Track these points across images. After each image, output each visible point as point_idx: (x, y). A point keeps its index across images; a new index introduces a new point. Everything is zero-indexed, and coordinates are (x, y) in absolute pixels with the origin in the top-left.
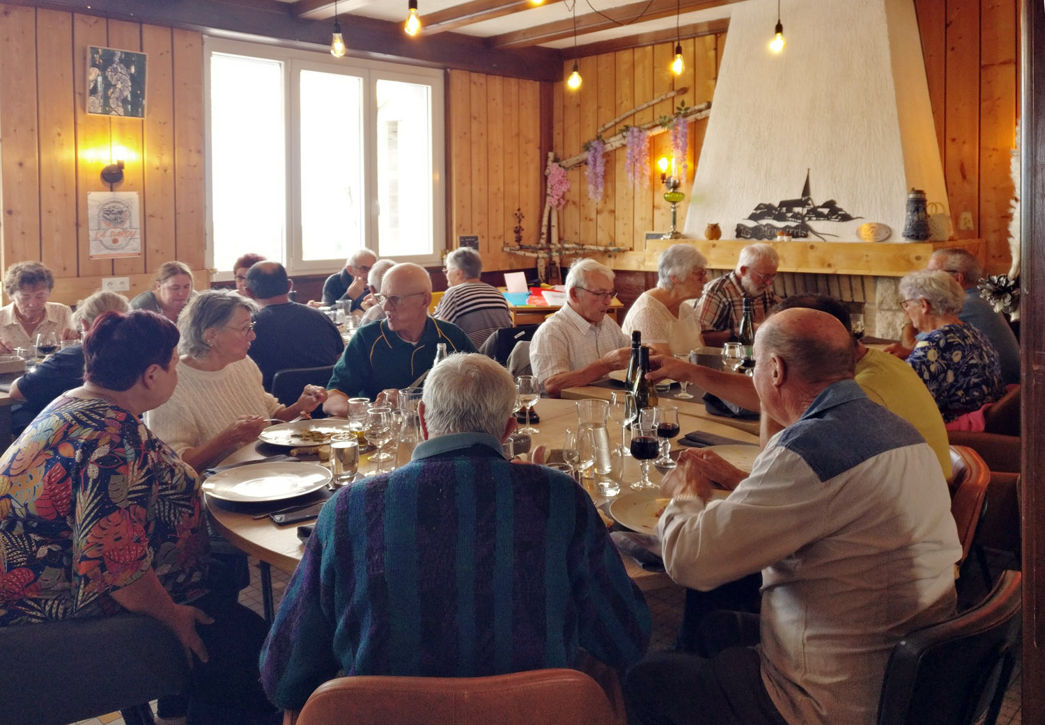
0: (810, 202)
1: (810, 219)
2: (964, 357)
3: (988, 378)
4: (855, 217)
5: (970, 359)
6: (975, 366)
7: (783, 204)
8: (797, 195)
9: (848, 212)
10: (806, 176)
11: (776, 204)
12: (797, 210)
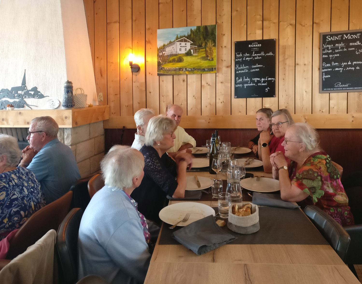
0: (25, 88)
1: (25, 97)
2: (7, 195)
3: (25, 205)
4: (45, 96)
5: (12, 196)
6: (16, 199)
7: (13, 89)
8: (19, 84)
9: (42, 93)
10: (24, 74)
11: (10, 89)
12: (20, 92)
